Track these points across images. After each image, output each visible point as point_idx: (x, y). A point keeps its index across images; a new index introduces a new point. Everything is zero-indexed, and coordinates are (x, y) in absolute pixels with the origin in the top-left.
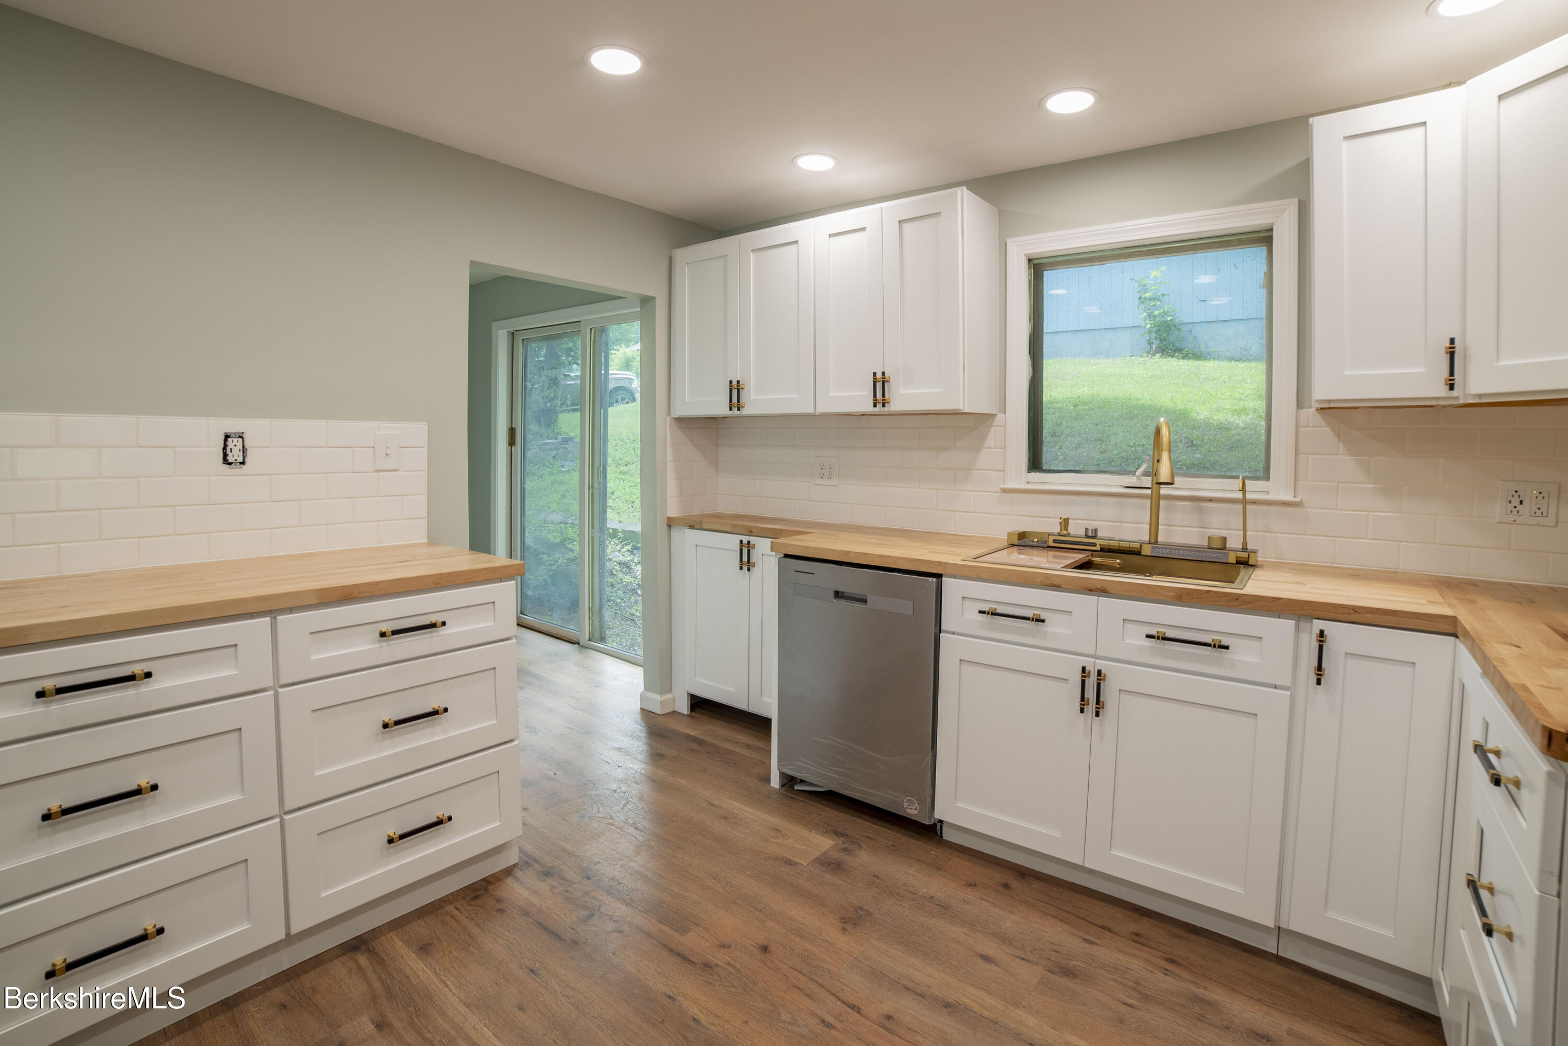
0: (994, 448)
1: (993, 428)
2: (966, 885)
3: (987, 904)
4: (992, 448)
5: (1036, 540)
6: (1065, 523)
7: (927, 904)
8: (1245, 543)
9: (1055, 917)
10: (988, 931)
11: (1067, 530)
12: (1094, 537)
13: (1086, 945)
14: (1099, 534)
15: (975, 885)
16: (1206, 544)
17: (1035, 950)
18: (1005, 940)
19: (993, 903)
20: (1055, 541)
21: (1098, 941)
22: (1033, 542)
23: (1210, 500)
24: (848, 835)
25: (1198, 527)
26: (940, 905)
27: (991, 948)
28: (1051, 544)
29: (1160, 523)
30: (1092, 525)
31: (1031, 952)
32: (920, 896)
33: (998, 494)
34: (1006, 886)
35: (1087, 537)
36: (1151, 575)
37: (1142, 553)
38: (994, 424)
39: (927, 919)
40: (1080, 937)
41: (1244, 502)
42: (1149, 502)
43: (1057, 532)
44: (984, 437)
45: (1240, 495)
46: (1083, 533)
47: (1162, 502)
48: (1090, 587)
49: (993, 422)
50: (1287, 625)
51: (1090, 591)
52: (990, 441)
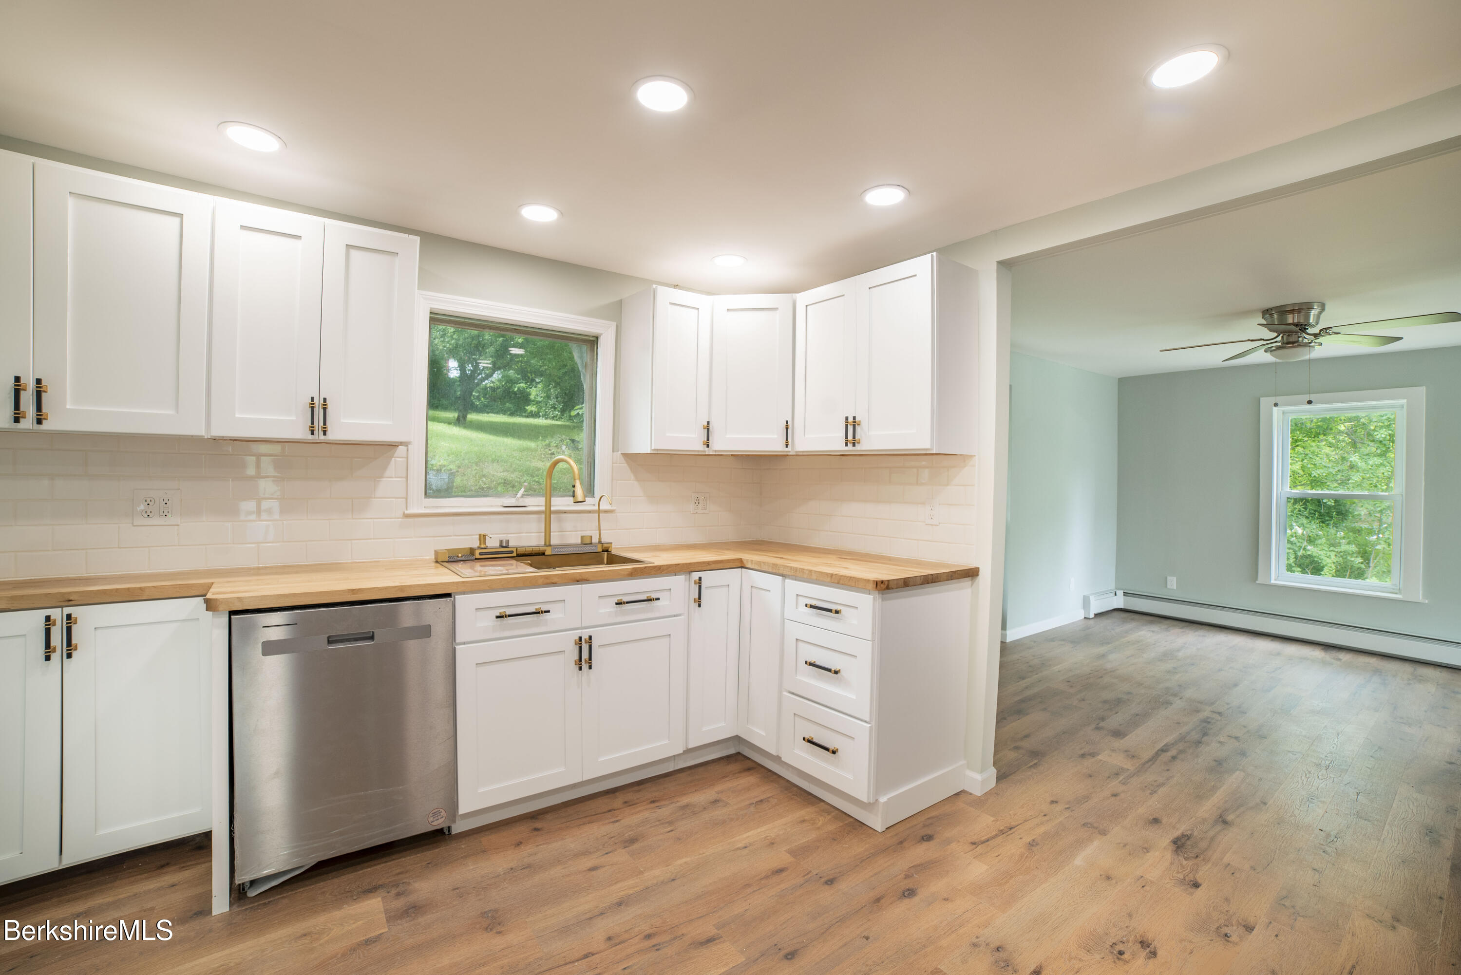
0: (395, 477)
1: (393, 459)
2: (515, 846)
3: (545, 846)
4: (392, 477)
5: (460, 555)
6: (483, 538)
7: (516, 874)
8: (600, 539)
9: (584, 824)
10: (570, 857)
11: (485, 544)
12: (507, 547)
13: (617, 824)
14: (511, 544)
15: (521, 843)
16: (579, 541)
17: (604, 845)
18: (586, 853)
19: (547, 843)
20: (481, 554)
21: (618, 818)
22: (458, 557)
23: (565, 512)
24: (381, 885)
25: (559, 532)
26: (524, 868)
27: (589, 863)
28: (477, 556)
29: (551, 531)
30: (504, 537)
31: (604, 847)
32: (504, 874)
33: (400, 520)
34: (536, 829)
35: (502, 546)
36: (554, 568)
37: (546, 554)
38: (395, 456)
39: (531, 881)
40: (609, 823)
41: (599, 511)
42: (543, 516)
43: (477, 546)
44: (385, 467)
45: (596, 508)
46: (498, 545)
47: (552, 516)
48: (578, 579)
49: (395, 453)
50: (681, 579)
51: (578, 581)
52: (391, 470)
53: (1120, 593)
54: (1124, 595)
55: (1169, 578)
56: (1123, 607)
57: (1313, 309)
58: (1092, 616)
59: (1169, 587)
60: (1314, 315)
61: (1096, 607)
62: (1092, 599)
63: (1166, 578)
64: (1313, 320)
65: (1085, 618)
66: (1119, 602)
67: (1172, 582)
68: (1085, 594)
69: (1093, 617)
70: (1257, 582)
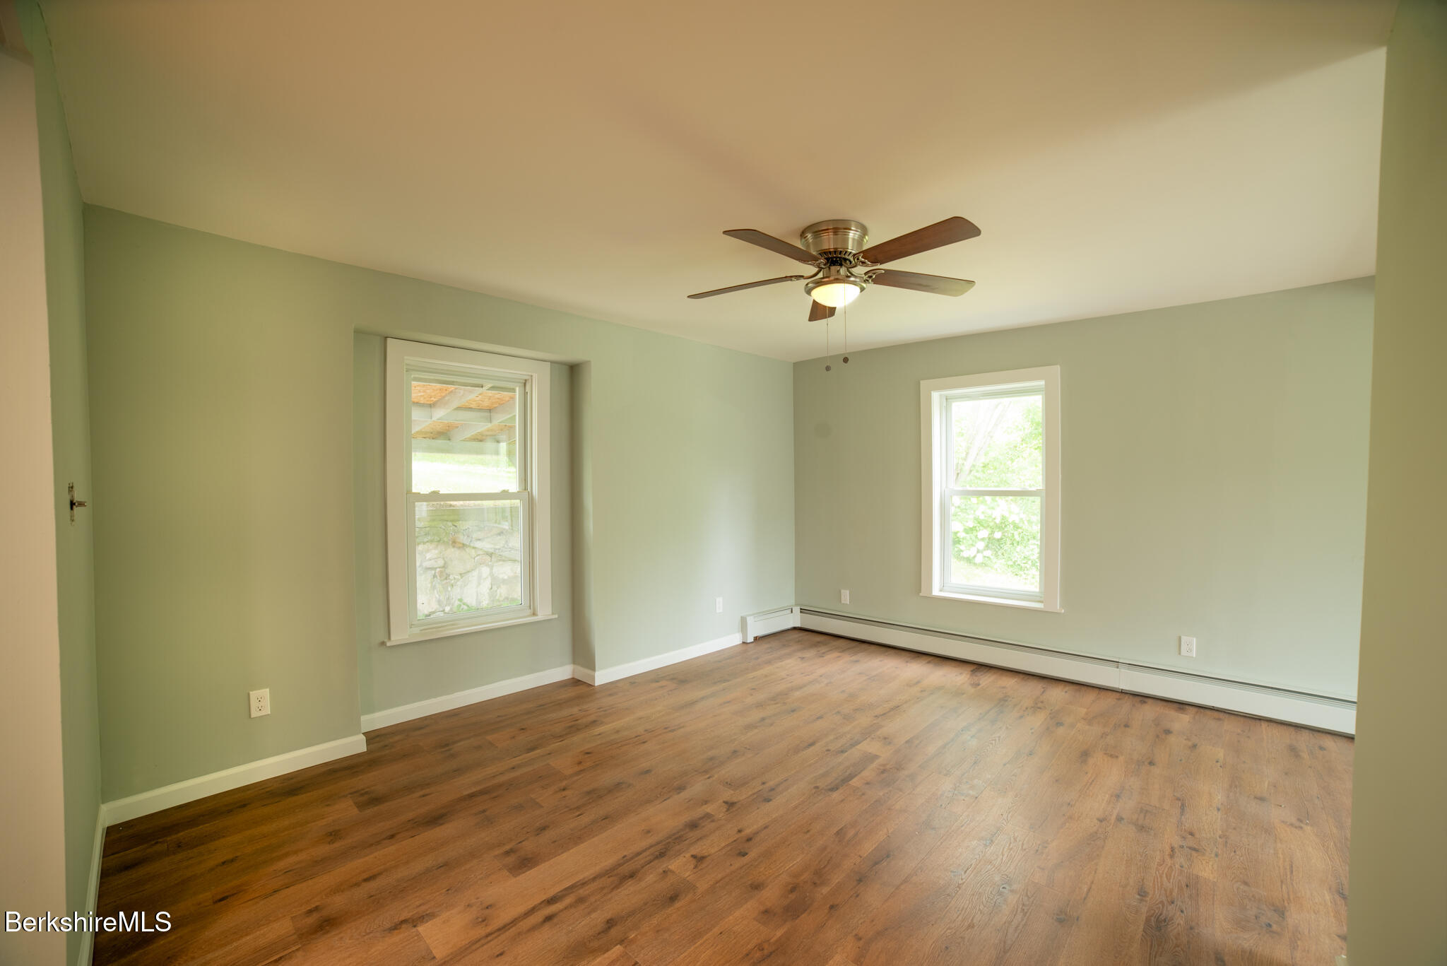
53: (797, 610)
54: (801, 612)
55: (842, 591)
56: (799, 626)
57: (850, 229)
58: (750, 639)
59: (843, 602)
60: (854, 239)
61: (758, 628)
62: (750, 620)
63: (840, 592)
64: (853, 247)
65: (744, 643)
66: (795, 620)
67: (846, 596)
68: (743, 615)
69: (753, 640)
70: (921, 594)
